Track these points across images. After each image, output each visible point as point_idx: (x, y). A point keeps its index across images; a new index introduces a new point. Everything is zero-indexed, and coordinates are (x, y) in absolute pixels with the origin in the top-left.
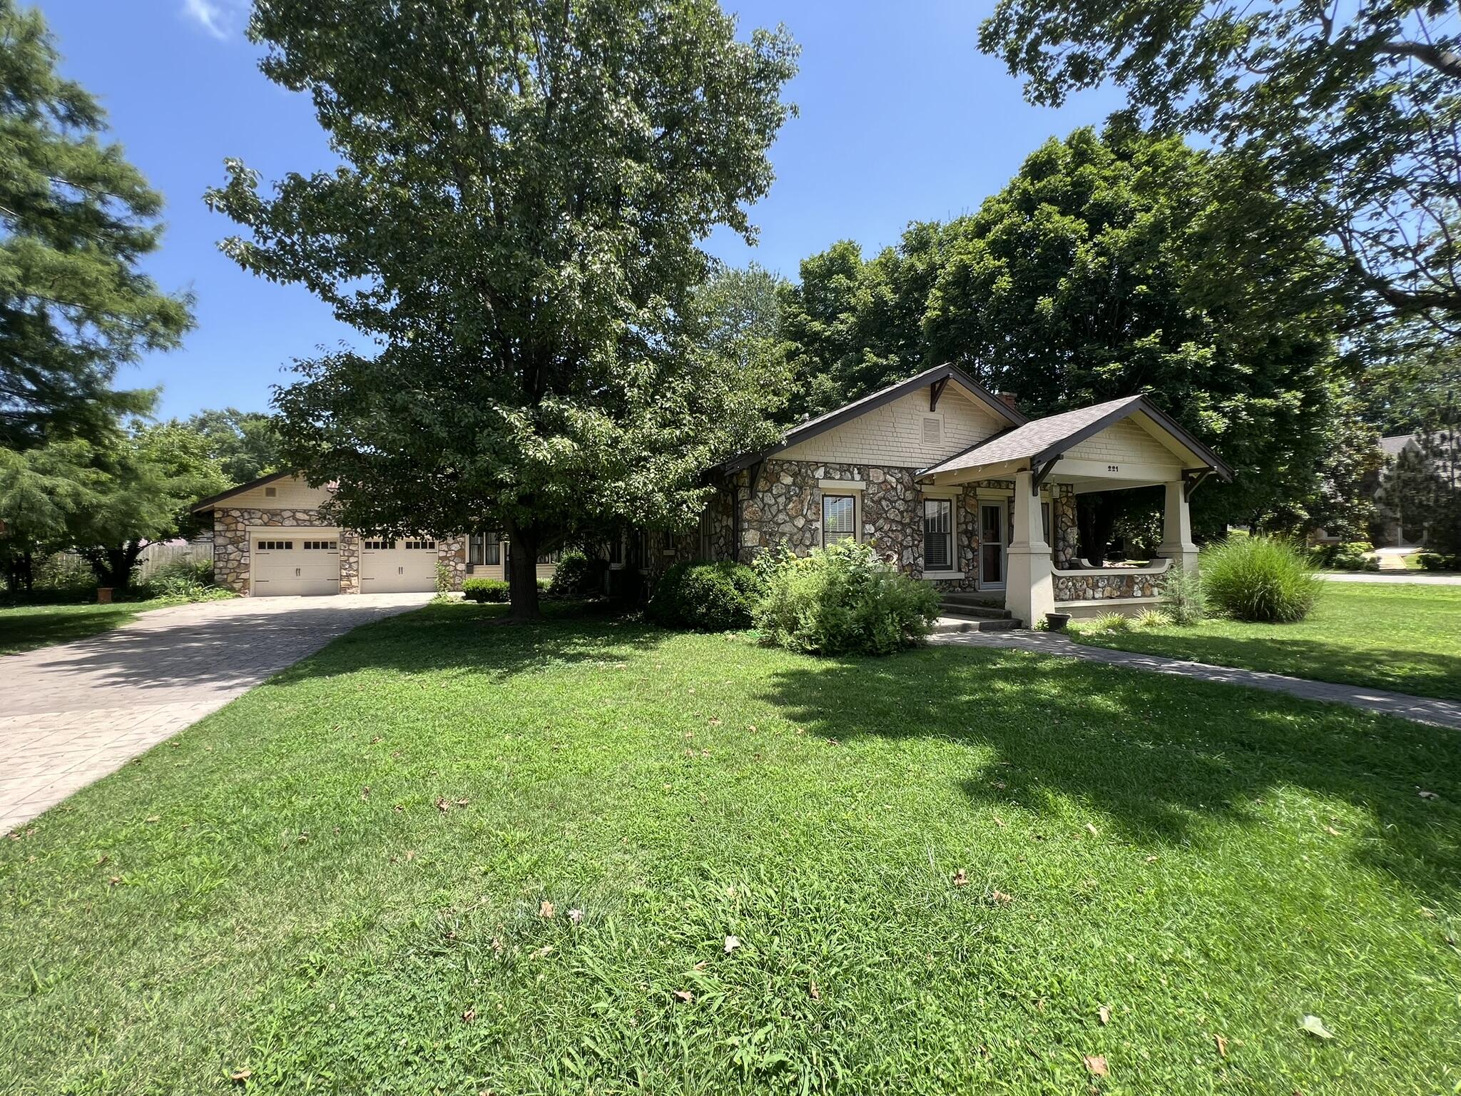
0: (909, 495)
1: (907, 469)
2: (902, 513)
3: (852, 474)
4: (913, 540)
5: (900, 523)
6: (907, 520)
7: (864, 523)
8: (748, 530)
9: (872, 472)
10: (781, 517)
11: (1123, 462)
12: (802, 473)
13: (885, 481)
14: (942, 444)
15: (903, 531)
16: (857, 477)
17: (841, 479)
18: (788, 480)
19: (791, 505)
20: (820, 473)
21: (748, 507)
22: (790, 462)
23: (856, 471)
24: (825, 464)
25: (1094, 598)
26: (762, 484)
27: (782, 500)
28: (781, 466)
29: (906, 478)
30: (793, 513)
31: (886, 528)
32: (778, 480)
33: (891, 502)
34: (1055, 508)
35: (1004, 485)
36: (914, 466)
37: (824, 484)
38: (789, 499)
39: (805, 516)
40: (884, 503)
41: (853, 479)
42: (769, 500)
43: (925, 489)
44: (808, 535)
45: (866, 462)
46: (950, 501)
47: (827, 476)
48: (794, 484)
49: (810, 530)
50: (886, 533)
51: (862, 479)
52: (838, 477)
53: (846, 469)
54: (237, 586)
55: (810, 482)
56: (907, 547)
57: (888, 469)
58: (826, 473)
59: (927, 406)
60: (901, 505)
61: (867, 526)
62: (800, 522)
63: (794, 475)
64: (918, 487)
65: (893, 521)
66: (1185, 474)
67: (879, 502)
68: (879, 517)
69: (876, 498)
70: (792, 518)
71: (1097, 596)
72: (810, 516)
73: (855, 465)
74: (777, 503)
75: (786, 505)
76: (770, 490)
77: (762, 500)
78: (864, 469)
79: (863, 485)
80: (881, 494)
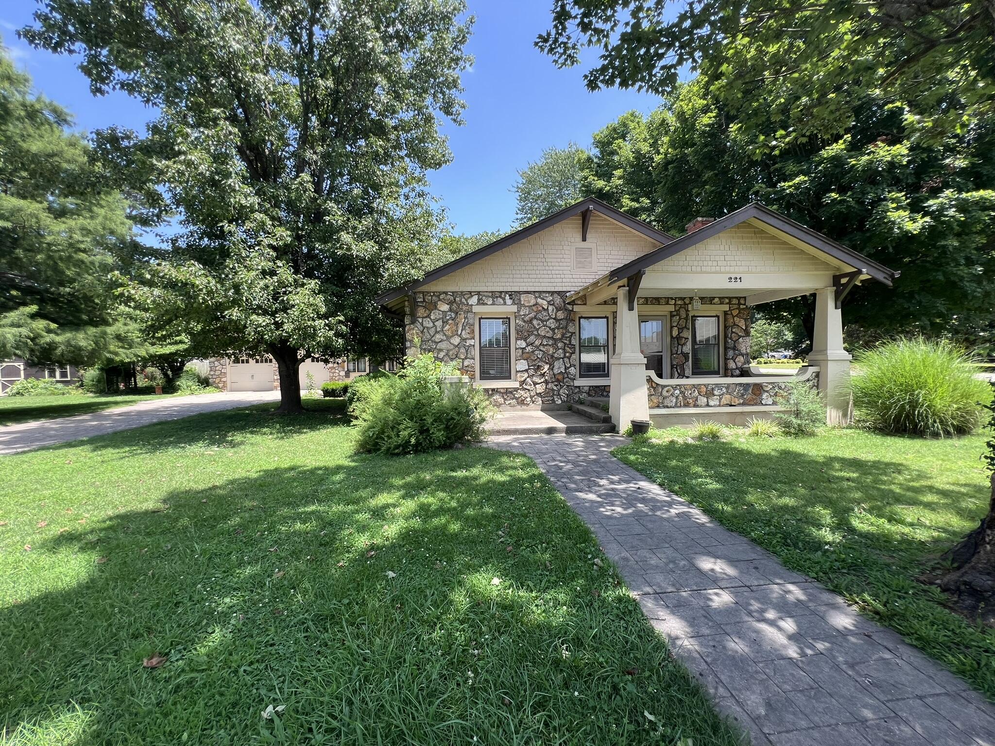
0: (561, 315)
1: (559, 293)
2: (553, 330)
3: (504, 299)
4: (565, 352)
5: (552, 338)
6: (559, 336)
7: (517, 339)
8: (410, 347)
9: (523, 298)
10: (438, 337)
11: (748, 272)
12: (457, 302)
13: (536, 304)
14: (593, 270)
15: (555, 345)
16: (509, 302)
17: (493, 304)
18: (445, 307)
19: (447, 327)
20: (474, 300)
21: (409, 330)
22: (446, 293)
23: (507, 297)
24: (478, 293)
25: (708, 405)
26: (421, 312)
27: (439, 324)
28: (438, 296)
29: (558, 300)
30: (449, 333)
31: (537, 343)
32: (436, 308)
33: (542, 321)
34: (725, 320)
35: (663, 301)
36: (564, 289)
37: (476, 309)
38: (445, 322)
39: (460, 336)
40: (535, 322)
41: (505, 304)
42: (428, 323)
43: (576, 308)
44: (463, 350)
45: (516, 289)
46: (607, 318)
47: (480, 302)
48: (451, 310)
49: (464, 346)
50: (537, 347)
51: (514, 303)
52: (490, 302)
53: (496, 296)
54: (221, 385)
55: (464, 308)
56: (558, 359)
57: (539, 294)
58: (479, 300)
59: (579, 237)
60: (552, 324)
61: (519, 342)
62: (456, 340)
63: (450, 303)
64: (570, 307)
65: (545, 337)
66: (836, 280)
67: (531, 321)
68: (530, 333)
69: (527, 318)
70: (448, 338)
71: (711, 403)
72: (464, 335)
73: (506, 292)
74: (435, 326)
75: (443, 327)
76: (429, 316)
77: (422, 324)
78: (514, 296)
79: (514, 308)
80: (532, 315)
